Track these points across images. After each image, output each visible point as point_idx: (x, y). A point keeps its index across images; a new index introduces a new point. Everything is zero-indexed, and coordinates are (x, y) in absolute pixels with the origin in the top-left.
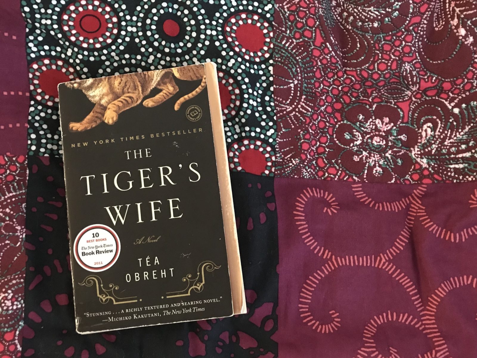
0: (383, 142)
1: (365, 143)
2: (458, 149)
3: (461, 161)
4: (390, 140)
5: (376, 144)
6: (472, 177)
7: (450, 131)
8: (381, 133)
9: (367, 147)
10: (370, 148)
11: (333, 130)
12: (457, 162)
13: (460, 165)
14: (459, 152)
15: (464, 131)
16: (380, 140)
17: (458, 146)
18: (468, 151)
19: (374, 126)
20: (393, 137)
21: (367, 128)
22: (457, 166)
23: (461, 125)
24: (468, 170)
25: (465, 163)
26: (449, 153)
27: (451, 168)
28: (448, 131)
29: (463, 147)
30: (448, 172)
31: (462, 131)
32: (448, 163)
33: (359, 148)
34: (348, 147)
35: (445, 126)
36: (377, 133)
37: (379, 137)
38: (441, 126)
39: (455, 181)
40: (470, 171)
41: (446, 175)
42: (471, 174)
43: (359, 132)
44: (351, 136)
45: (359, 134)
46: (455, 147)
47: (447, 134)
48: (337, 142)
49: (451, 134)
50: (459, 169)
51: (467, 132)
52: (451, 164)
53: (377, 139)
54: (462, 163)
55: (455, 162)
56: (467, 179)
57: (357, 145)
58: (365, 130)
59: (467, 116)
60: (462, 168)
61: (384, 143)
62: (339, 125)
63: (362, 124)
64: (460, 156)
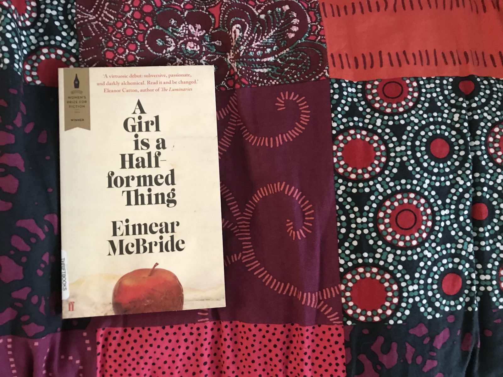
0: (197, 48)
1: (178, 49)
2: (264, 52)
3: (266, 66)
4: (204, 45)
5: (189, 49)
6: (275, 81)
7: (256, 34)
8: (194, 38)
9: (181, 54)
10: (184, 54)
11: (144, 37)
12: (261, 66)
13: (264, 69)
14: (265, 56)
15: (269, 34)
16: (194, 45)
17: (263, 50)
18: (272, 56)
19: (187, 31)
20: (207, 43)
21: (180, 34)
22: (261, 71)
23: (267, 28)
24: (271, 75)
25: (269, 68)
26: (256, 57)
27: (256, 72)
28: (255, 35)
29: (269, 50)
30: (253, 76)
31: (267, 35)
32: (254, 67)
33: (173, 55)
34: (161, 54)
35: (253, 29)
36: (191, 38)
37: (192, 42)
38: (249, 29)
39: (260, 85)
40: (273, 76)
41: (252, 79)
42: (273, 78)
43: (172, 38)
44: (163, 42)
45: (172, 40)
46: (261, 50)
47: (254, 36)
48: (149, 48)
49: (258, 37)
50: (263, 73)
51: (272, 36)
52: (257, 68)
53: (191, 44)
54: (266, 68)
55: (260, 67)
56: (271, 83)
57: (170, 52)
58: (178, 35)
59: (272, 20)
60: (266, 73)
61: (199, 48)
62: (150, 31)
63: (174, 29)
64: (265, 60)
